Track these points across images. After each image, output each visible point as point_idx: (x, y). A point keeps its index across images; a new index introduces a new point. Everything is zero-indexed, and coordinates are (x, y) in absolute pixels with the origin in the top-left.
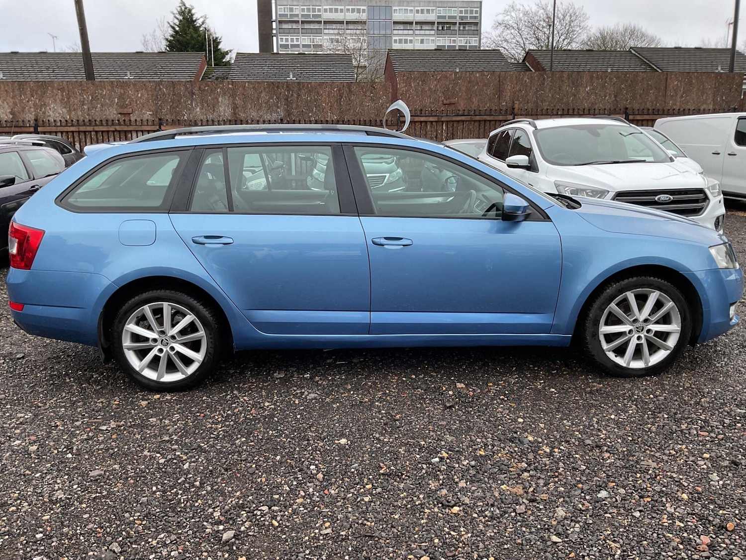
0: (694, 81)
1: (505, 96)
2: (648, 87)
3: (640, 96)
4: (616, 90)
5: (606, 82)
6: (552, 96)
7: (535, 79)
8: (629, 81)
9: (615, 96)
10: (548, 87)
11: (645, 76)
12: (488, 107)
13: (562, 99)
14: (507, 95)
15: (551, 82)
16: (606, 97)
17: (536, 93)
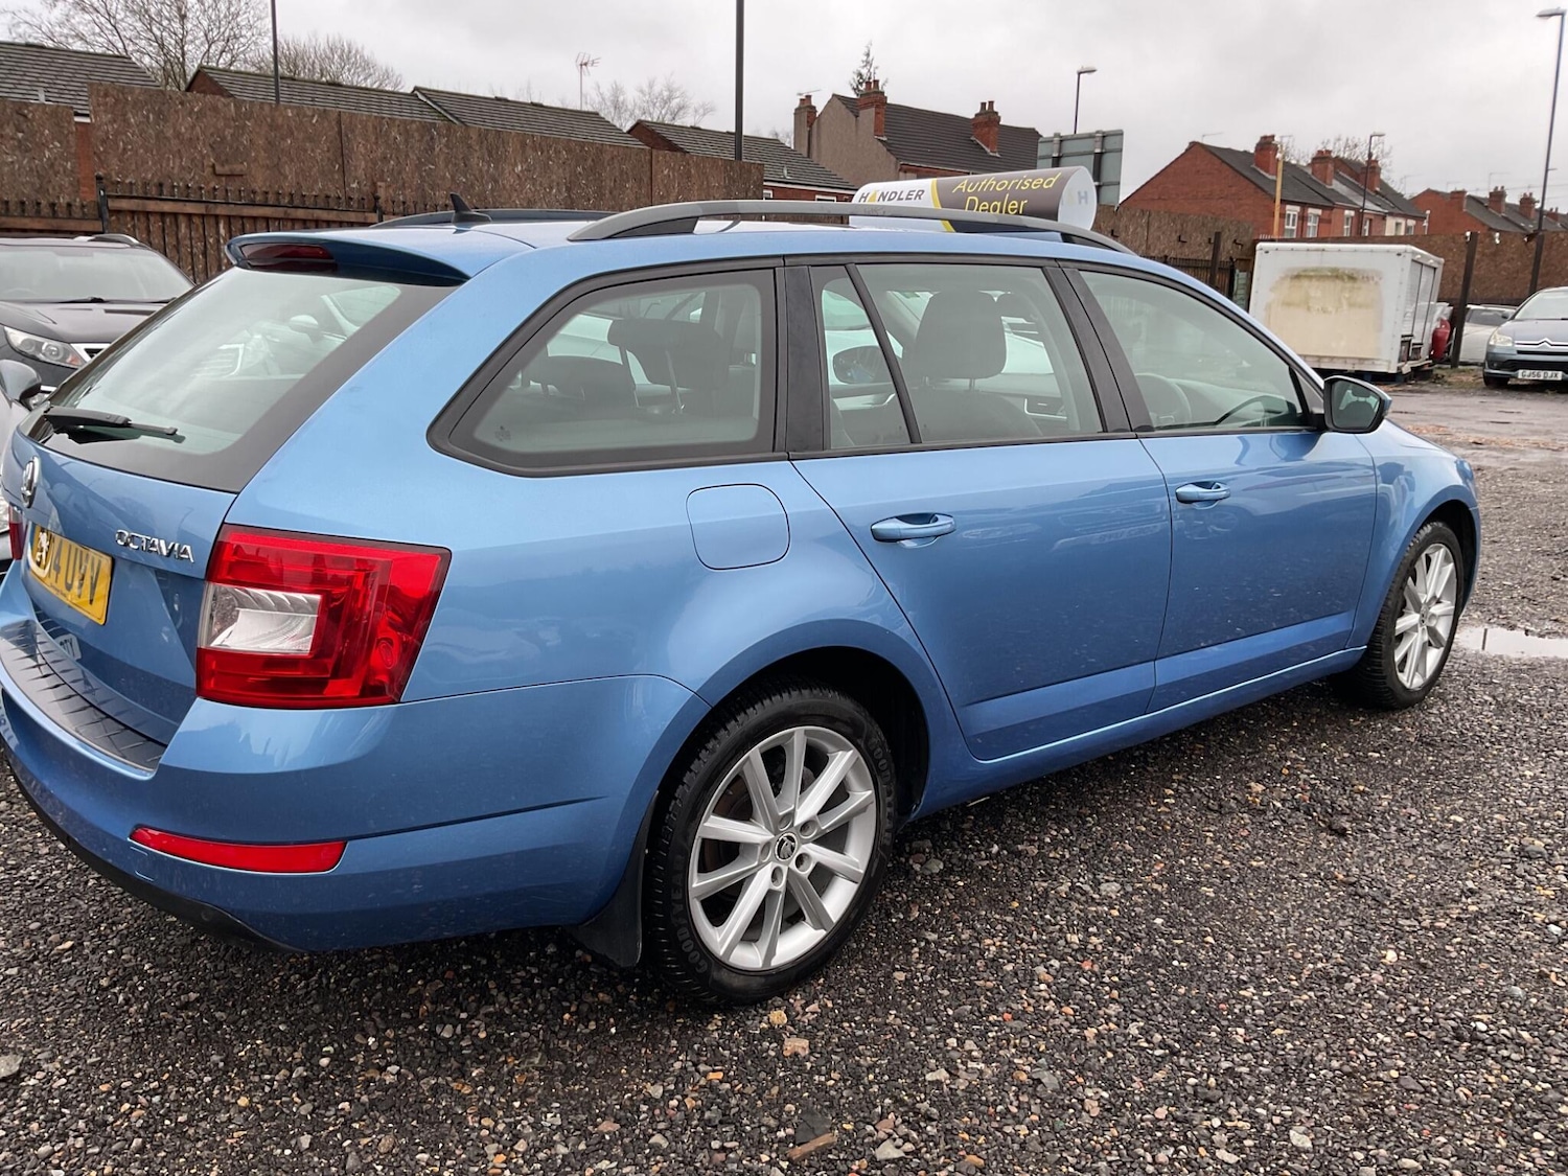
0: (693, 172)
1: (356, 167)
2: (621, 175)
3: (611, 193)
4: (568, 176)
5: (549, 158)
6: (453, 177)
7: (413, 137)
8: (590, 161)
9: (568, 190)
10: (442, 158)
11: (615, 153)
12: (320, 190)
13: (472, 185)
14: (359, 167)
15: (447, 146)
16: (551, 188)
17: (418, 167)
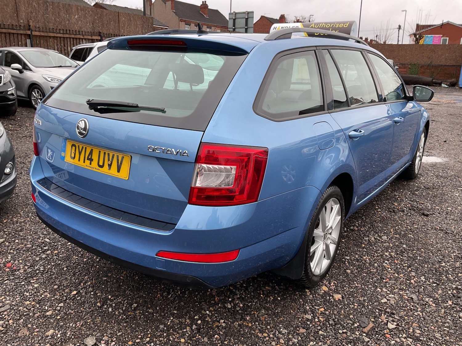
0: (132, 19)
1: (22, 15)
2: (109, 19)
3: (106, 25)
4: (92, 19)
5: (86, 14)
6: (55, 19)
7: (41, 5)
8: (99, 15)
9: (93, 24)
10: (51, 12)
11: (107, 12)
12: (10, 23)
13: (61, 22)
14: (23, 15)
15: (52, 9)
16: (87, 23)
17: (43, 16)
